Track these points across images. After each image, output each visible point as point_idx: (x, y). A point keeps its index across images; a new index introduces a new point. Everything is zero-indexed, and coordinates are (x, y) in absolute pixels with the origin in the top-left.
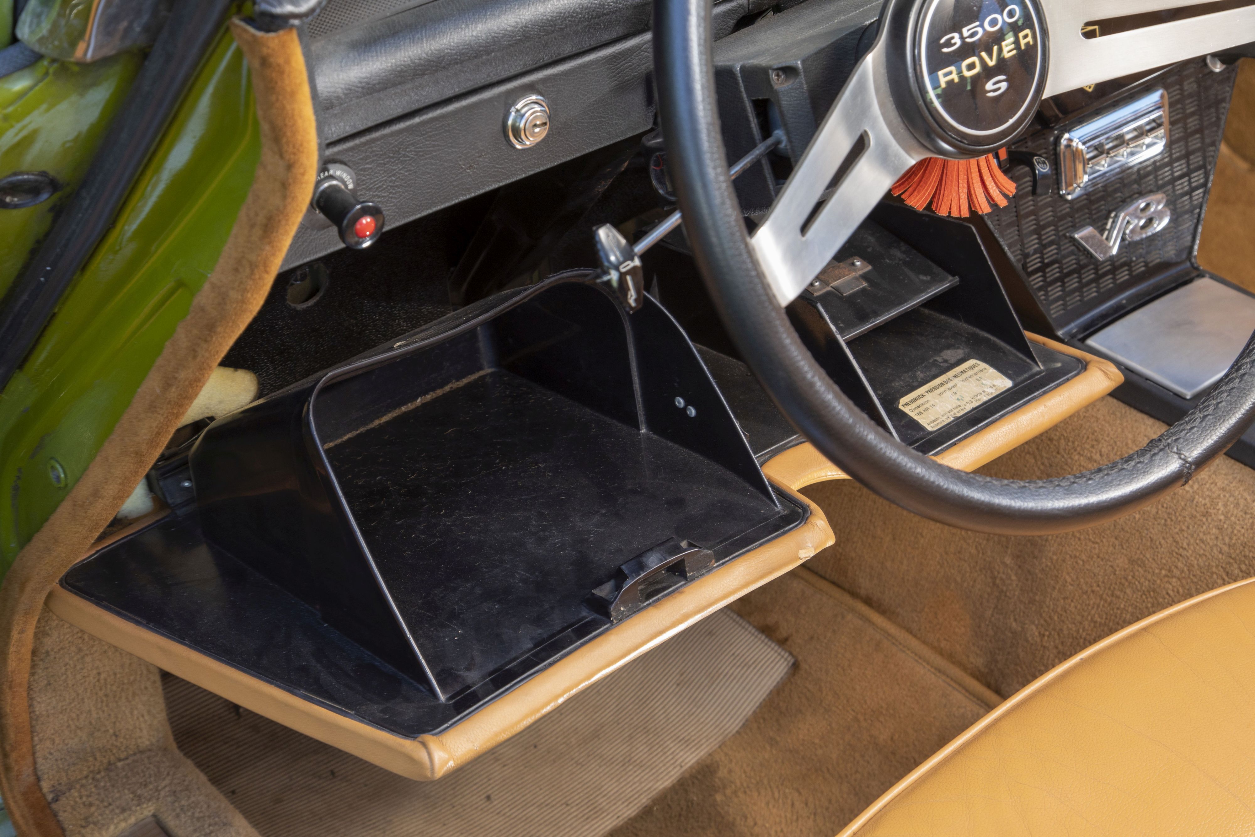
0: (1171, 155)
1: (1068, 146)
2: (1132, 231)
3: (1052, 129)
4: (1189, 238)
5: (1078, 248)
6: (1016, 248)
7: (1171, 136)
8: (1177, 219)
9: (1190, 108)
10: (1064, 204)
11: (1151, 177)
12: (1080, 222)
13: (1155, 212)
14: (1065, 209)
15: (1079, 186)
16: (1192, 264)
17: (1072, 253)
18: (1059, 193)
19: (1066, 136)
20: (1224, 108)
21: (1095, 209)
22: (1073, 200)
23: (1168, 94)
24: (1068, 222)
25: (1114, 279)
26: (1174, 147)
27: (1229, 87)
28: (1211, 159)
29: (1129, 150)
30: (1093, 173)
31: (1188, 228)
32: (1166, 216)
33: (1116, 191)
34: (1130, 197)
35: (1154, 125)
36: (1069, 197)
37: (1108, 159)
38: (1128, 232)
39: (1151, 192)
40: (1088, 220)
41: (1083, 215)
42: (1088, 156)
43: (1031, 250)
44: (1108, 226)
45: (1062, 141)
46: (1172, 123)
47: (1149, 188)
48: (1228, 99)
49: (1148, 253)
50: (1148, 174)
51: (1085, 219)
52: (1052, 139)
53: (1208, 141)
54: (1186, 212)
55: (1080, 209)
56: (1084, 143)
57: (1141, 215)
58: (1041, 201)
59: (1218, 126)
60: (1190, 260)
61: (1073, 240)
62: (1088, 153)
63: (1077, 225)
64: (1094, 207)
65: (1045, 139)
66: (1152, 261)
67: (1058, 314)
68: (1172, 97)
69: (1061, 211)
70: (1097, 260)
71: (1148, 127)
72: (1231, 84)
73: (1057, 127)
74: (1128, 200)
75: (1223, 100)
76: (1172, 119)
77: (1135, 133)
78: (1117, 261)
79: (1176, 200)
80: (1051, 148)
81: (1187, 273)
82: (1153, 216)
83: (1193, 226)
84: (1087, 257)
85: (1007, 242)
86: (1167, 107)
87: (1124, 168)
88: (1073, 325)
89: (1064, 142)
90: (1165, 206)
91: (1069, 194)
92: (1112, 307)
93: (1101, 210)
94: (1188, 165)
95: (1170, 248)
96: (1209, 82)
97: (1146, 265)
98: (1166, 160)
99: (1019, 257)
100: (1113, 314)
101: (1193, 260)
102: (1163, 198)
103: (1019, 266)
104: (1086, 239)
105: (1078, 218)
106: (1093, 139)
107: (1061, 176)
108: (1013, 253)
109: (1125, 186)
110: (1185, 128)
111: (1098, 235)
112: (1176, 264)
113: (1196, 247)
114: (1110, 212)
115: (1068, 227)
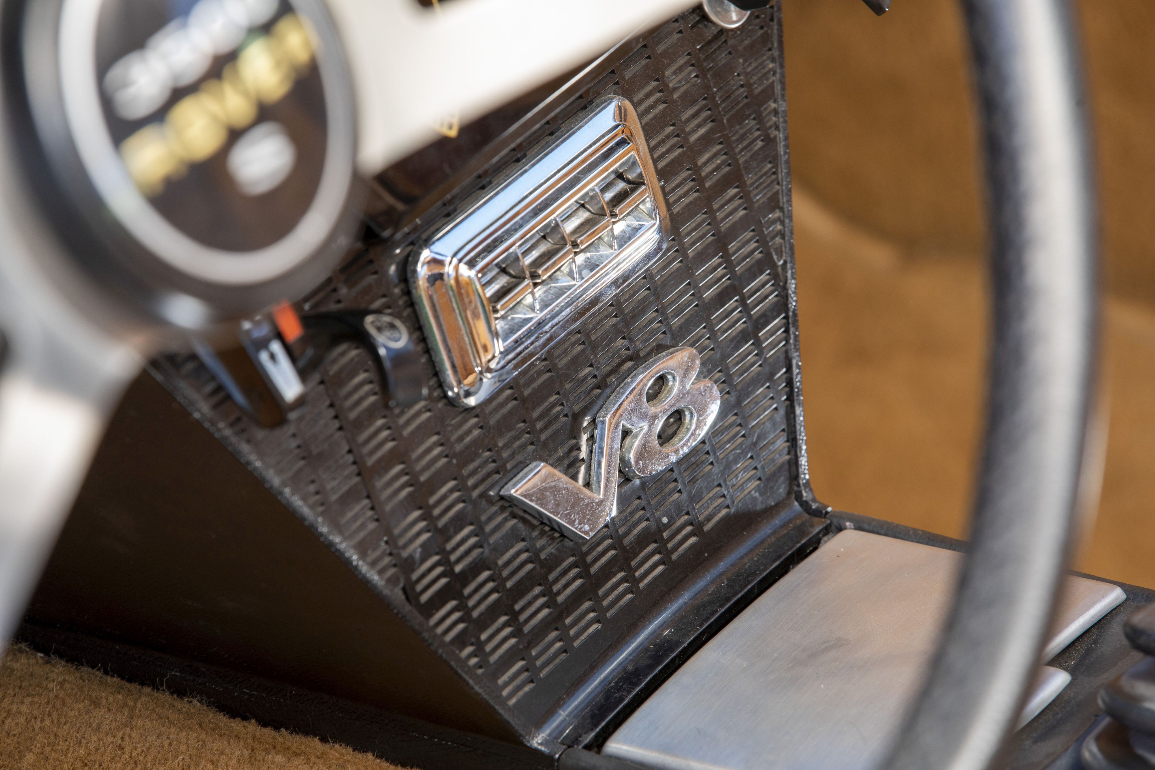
0: (682, 251)
1: (437, 278)
2: (644, 452)
3: (388, 244)
4: (781, 443)
5: (525, 521)
6: (378, 553)
7: (669, 206)
8: (739, 402)
9: (694, 131)
10: (465, 421)
11: (650, 314)
12: (513, 455)
13: (682, 395)
14: (469, 432)
15: (489, 370)
16: (805, 505)
17: (514, 536)
18: (446, 396)
19: (426, 254)
20: (776, 112)
21: (540, 417)
22: (481, 406)
23: (635, 105)
24: (485, 462)
25: (632, 580)
26: (684, 229)
27: (773, 60)
28: (778, 240)
29: (580, 259)
30: (512, 331)
31: (771, 418)
32: (713, 401)
33: (576, 363)
34: (614, 371)
35: (621, 185)
36: (472, 401)
37: (539, 291)
38: (632, 456)
39: (660, 348)
40: (531, 448)
41: (517, 438)
42: (490, 291)
43: (415, 549)
44: (583, 454)
45: (419, 268)
46: (663, 174)
47: (653, 342)
48: (778, 88)
49: (694, 499)
50: (641, 309)
51: (523, 447)
52: (393, 269)
53: (759, 198)
54: (756, 382)
55: (504, 425)
56: (471, 264)
57: (652, 410)
58: (408, 423)
59: (774, 160)
60: (799, 497)
61: (509, 502)
62: (485, 285)
63: (509, 466)
64: (535, 414)
65: (376, 273)
66: (709, 519)
67: (521, 694)
68: (647, 111)
69: (461, 439)
70: (578, 541)
71: (609, 195)
72: (776, 53)
73: (398, 236)
74: (612, 379)
75: (768, 94)
76: (661, 165)
77: (583, 216)
78: (627, 533)
79: (725, 357)
80: (397, 291)
81: (801, 531)
82: (682, 405)
83: (782, 412)
84: (553, 539)
85: (354, 542)
86: (640, 138)
87: (581, 303)
88: (562, 714)
89: (422, 271)
90: (702, 375)
91: (468, 394)
92: (643, 649)
93: (557, 417)
94: (730, 267)
95: (742, 476)
96: (723, 57)
97: (698, 530)
98: (675, 264)
99: (392, 571)
100: (651, 667)
101: (806, 495)
102: (692, 359)
103: (397, 595)
104: (540, 494)
105: (506, 446)
106: (489, 249)
107: (438, 352)
108: (373, 564)
109: (594, 347)
110: (698, 180)
111: (565, 478)
112: (769, 512)
113: (803, 461)
114: (577, 418)
115: (489, 475)
